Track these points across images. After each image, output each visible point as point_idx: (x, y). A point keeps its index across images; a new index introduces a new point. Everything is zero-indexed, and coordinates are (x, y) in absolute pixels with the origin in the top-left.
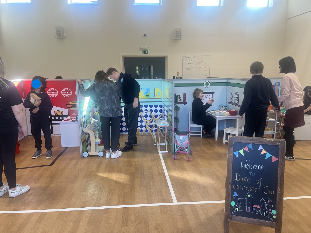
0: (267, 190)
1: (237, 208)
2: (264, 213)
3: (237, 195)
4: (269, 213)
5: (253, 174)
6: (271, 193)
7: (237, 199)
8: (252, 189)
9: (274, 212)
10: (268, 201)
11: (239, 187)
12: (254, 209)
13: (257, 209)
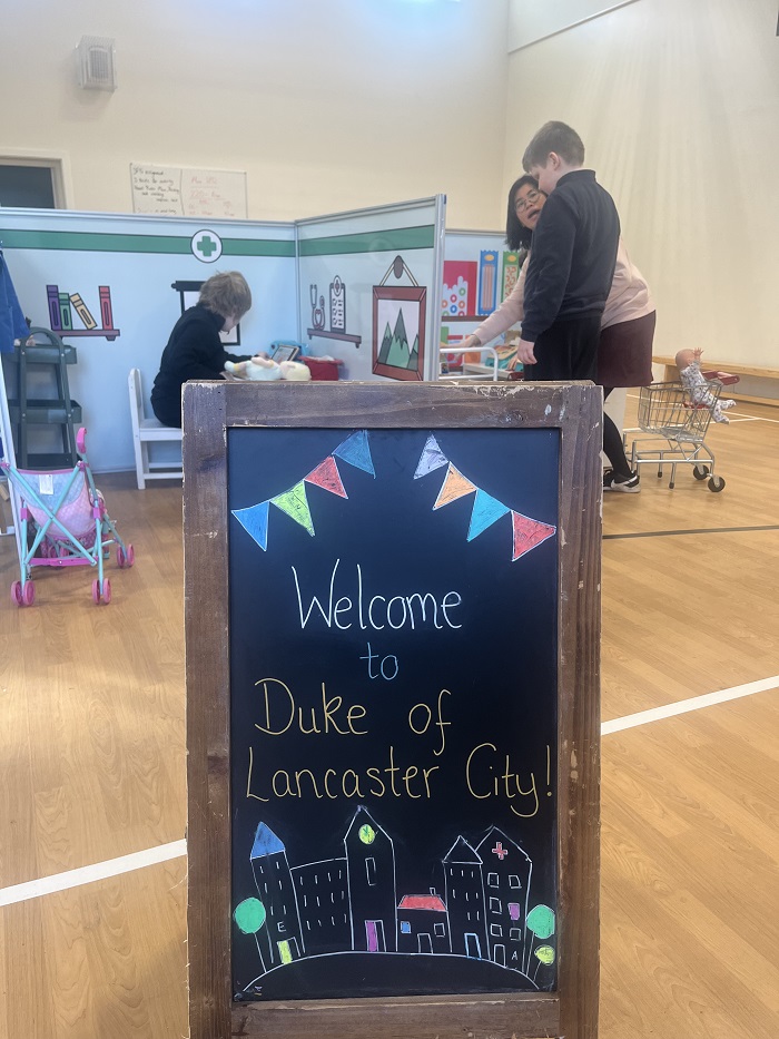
0: (486, 771)
1: (284, 946)
2: (472, 940)
3: (278, 847)
4: (506, 932)
5: (389, 669)
6: (513, 789)
7: (283, 874)
8: (386, 777)
9: (541, 920)
10: (499, 845)
11: (291, 783)
12: (406, 928)
13: (421, 919)
